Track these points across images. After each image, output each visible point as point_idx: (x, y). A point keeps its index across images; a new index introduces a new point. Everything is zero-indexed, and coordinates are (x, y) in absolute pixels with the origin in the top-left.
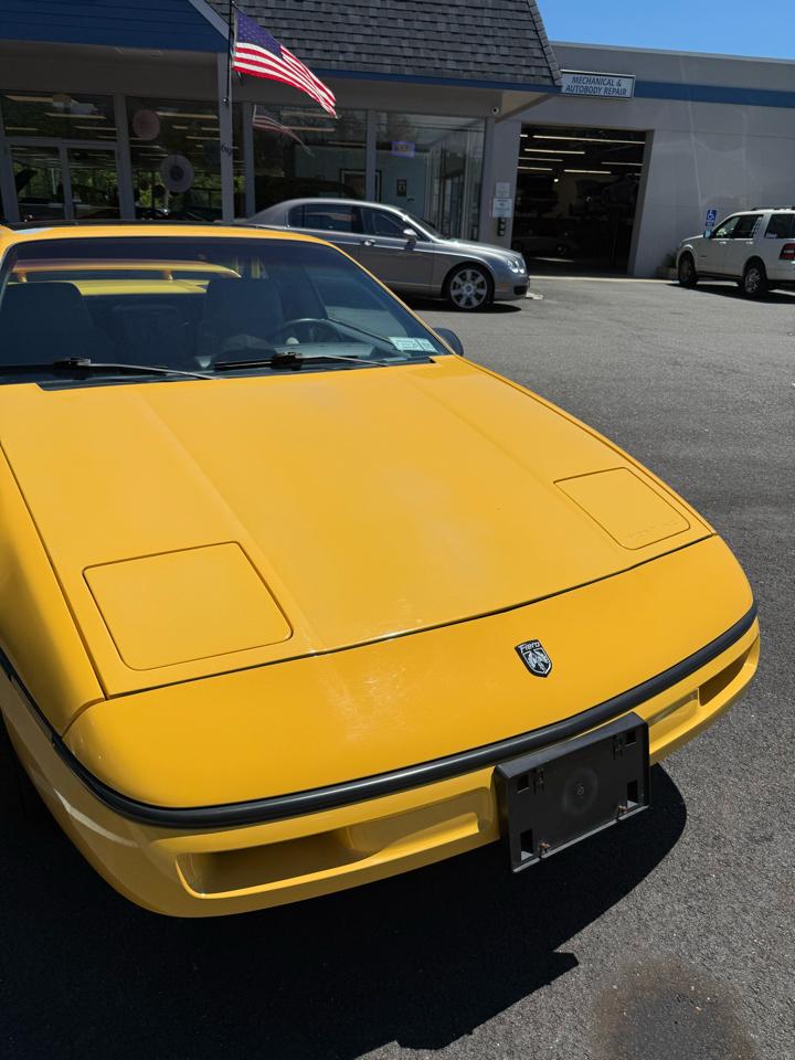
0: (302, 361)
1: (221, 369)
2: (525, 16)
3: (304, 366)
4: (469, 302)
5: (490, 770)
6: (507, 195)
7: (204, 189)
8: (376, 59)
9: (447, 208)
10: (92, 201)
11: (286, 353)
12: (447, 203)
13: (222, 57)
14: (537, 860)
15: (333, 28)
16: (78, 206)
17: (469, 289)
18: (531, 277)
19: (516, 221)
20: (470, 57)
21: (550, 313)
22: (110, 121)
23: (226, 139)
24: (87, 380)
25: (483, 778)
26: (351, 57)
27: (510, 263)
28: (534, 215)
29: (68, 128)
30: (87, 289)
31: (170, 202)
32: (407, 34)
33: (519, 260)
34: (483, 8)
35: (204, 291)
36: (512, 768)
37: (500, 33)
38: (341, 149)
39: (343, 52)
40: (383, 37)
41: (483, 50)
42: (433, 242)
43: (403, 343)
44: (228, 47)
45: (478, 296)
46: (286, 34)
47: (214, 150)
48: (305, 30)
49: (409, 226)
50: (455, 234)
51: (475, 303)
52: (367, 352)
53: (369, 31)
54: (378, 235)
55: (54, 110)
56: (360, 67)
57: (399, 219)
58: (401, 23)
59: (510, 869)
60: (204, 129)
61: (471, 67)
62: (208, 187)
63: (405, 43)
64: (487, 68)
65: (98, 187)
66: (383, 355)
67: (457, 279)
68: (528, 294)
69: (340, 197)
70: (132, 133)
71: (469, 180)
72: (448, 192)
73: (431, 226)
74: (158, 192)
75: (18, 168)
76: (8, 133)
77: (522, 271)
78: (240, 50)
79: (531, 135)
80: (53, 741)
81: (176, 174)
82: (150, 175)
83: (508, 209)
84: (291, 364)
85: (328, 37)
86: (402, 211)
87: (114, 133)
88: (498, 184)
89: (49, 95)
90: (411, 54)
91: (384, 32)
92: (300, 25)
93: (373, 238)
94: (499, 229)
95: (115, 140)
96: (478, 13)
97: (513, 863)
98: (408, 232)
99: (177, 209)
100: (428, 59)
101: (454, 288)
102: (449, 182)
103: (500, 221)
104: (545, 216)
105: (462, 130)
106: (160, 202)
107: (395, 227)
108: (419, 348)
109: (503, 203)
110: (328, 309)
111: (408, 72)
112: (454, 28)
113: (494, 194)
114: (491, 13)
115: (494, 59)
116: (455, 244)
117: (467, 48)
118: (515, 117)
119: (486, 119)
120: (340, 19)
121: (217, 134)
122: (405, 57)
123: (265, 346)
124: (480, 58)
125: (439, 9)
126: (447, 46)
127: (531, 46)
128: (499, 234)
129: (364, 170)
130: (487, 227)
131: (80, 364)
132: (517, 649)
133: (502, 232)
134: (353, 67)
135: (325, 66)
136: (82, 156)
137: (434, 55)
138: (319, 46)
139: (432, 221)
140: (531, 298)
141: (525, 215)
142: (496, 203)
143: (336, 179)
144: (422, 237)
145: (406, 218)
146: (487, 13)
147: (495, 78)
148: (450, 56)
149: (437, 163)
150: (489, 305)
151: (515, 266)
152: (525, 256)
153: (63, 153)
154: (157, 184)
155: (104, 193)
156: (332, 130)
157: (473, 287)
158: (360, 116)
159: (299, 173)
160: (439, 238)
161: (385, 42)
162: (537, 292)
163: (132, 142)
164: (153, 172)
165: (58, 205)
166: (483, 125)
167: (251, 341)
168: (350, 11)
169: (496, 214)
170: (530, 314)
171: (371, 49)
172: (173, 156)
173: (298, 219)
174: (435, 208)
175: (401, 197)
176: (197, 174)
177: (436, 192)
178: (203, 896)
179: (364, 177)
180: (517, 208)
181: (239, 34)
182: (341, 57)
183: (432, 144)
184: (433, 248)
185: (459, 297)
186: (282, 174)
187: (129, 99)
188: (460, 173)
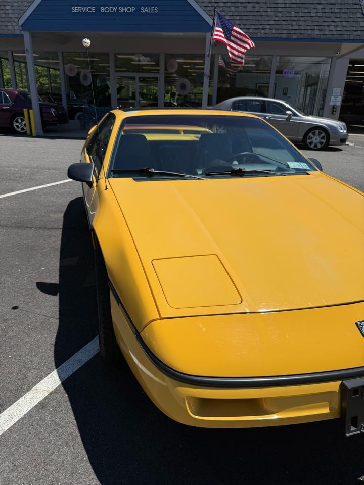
0: (245, 172)
1: (208, 175)
2: (358, 6)
3: (245, 174)
4: (316, 146)
5: (339, 383)
6: (339, 94)
7: (193, 93)
8: (279, 31)
9: (307, 101)
10: (146, 99)
11: (238, 169)
12: (308, 98)
13: (208, 34)
14: (359, 432)
15: (260, 18)
16: (141, 101)
17: (316, 139)
18: (349, 134)
19: (342, 106)
20: (327, 28)
21: (359, 152)
22: (158, 65)
23: (207, 71)
24: (152, 178)
25: (335, 386)
26: (267, 31)
27: (339, 128)
28: (351, 104)
29: (139, 68)
30: (150, 137)
31: (178, 99)
32: (296, 19)
33: (343, 126)
34: (335, 4)
35: (198, 139)
36: (351, 384)
37: (343, 15)
38: (256, 74)
39: (263, 29)
40: (283, 21)
41: (333, 24)
42: (300, 117)
43: (293, 165)
44: (211, 29)
45: (321, 143)
46: (238, 22)
47: (201, 76)
48: (247, 20)
49: (289, 109)
50: (311, 113)
51: (319, 146)
52: (274, 168)
53: (277, 18)
54: (273, 114)
55: (134, 61)
56: (271, 36)
57: (284, 106)
58: (293, 14)
59: (345, 434)
60: (197, 67)
61: (327, 32)
62: (194, 92)
63: (294, 23)
64: (335, 33)
65: (149, 93)
66: (282, 170)
67: (311, 135)
68: (347, 143)
69: (255, 96)
70: (166, 69)
71: (320, 88)
72: (309, 92)
73: (299, 109)
74: (173, 95)
75: (118, 86)
76: (116, 71)
77: (345, 131)
78: (217, 31)
79: (353, 65)
80: (136, 334)
81: (183, 87)
82: (170, 88)
83: (338, 101)
84: (240, 174)
85: (257, 22)
86: (285, 102)
87: (158, 70)
88: (335, 89)
89: (133, 54)
90: (297, 28)
91: (284, 18)
92: (245, 18)
93: (271, 115)
94: (333, 111)
95: (158, 73)
96: (332, 6)
97: (347, 431)
98: (288, 112)
99: (180, 102)
100: (305, 30)
101: (309, 139)
102: (309, 89)
103: (334, 107)
104: (357, 104)
105: (319, 63)
106: (173, 99)
107: (282, 110)
108: (301, 168)
109: (336, 99)
110: (254, 149)
111: (294, 36)
112: (319, 15)
113: (332, 94)
114: (340, 6)
115: (339, 28)
116: (310, 118)
117: (326, 24)
118: (346, 56)
119: (332, 58)
120: (264, 14)
121: (203, 69)
122: (294, 30)
123: (227, 164)
124: (331, 28)
125: (313, 6)
126: (315, 23)
127: (359, 20)
128: (333, 113)
129: (269, 84)
130: (327, 110)
131: (150, 171)
132: (357, 324)
133: (334, 113)
134: (268, 36)
135: (255, 36)
136: (143, 80)
137: (308, 28)
138: (253, 27)
139: (299, 107)
140: (348, 145)
141: (346, 104)
142: (333, 98)
143: (254, 88)
144: (295, 115)
145: (287, 106)
146: (337, 6)
147: (339, 37)
148: (317, 28)
149: (304, 79)
150: (326, 148)
151: (342, 129)
152: (347, 124)
153: (137, 79)
154: (173, 91)
155: (151, 96)
156: (254, 65)
157: (319, 139)
158: (266, 58)
159: (237, 86)
160: (304, 115)
161: (284, 23)
162: (351, 142)
163: (165, 73)
164: (172, 86)
165: (133, 101)
166: (330, 60)
167: (222, 163)
168: (269, 10)
169: (332, 104)
170: (347, 152)
171: (278, 27)
172: (182, 79)
173: (236, 107)
174: (301, 101)
175: (285, 96)
176: (191, 86)
177: (302, 93)
178: (196, 417)
179: (268, 87)
180: (343, 101)
181: (217, 24)
182: (263, 31)
183: (303, 70)
184: (300, 120)
185: (311, 143)
186: (228, 86)
187: (166, 55)
188: (316, 84)
